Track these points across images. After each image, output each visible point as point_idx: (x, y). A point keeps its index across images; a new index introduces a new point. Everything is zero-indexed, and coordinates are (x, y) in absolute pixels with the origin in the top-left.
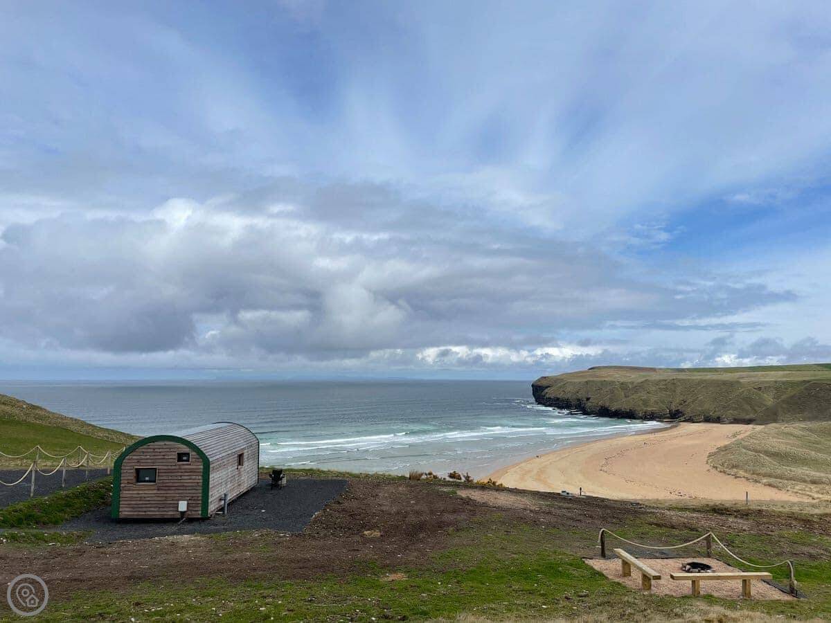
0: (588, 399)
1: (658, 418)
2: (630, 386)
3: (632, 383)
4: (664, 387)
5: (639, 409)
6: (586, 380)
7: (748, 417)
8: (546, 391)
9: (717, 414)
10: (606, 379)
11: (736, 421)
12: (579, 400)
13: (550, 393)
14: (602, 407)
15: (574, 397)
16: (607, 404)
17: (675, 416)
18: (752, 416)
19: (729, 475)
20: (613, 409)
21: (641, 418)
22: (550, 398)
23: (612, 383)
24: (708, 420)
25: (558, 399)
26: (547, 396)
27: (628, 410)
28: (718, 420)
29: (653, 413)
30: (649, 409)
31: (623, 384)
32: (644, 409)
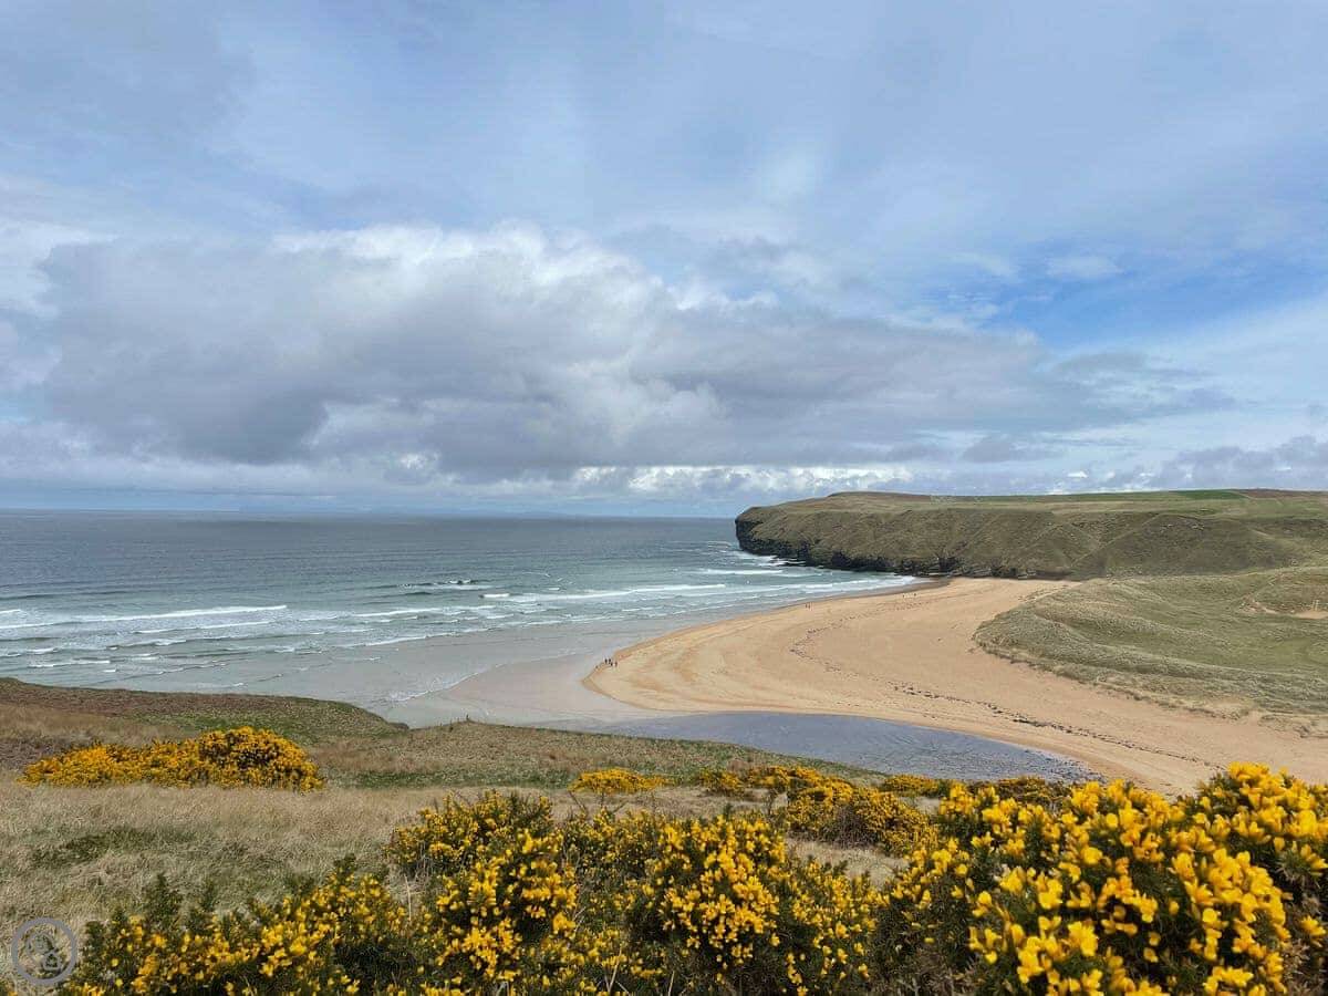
0: (817, 541)
2: (884, 522)
3: (887, 516)
4: (934, 521)
5: (892, 555)
7: (1058, 569)
8: (755, 529)
9: (1014, 564)
10: (849, 511)
11: (1042, 575)
12: (804, 543)
13: (761, 532)
14: (837, 553)
15: (798, 538)
16: (845, 549)
17: (945, 568)
18: (1066, 567)
20: (853, 557)
22: (759, 540)
23: (855, 517)
24: (997, 573)
25: (772, 541)
26: (756, 537)
27: (876, 559)
28: (1013, 574)
29: (914, 563)
30: (908, 556)
31: (872, 517)
32: (901, 556)
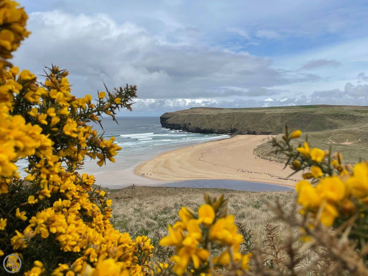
0: (190, 124)
1: (225, 133)
2: (212, 117)
3: (213, 115)
4: (228, 117)
5: (215, 128)
6: (189, 114)
7: (268, 131)
8: (167, 120)
9: (254, 130)
10: (199, 114)
11: (263, 133)
12: (185, 125)
13: (170, 121)
14: (197, 128)
15: (183, 123)
16: (199, 126)
17: (233, 132)
18: (270, 131)
19: (266, 159)
20: (203, 129)
21: (216, 133)
22: (170, 124)
23: (202, 116)
24: (249, 133)
25: (174, 124)
26: (169, 123)
27: (210, 129)
28: (254, 133)
29: (222, 130)
30: (220, 128)
31: (207, 115)
32: (218, 128)
